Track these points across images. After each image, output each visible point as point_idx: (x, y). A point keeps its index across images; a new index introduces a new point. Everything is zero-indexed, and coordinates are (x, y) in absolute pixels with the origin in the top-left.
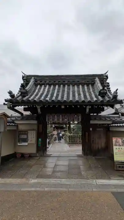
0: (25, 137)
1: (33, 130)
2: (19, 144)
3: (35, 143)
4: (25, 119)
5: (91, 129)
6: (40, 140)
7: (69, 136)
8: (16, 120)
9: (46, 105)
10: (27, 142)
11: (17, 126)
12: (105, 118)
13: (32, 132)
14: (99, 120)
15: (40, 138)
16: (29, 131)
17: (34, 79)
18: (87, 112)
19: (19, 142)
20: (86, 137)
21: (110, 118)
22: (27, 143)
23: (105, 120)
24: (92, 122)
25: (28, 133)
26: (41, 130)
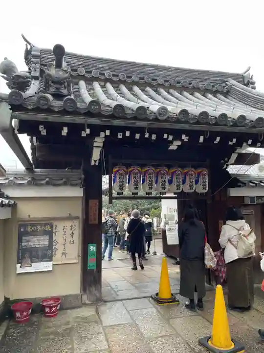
0: (43, 241)
1: (70, 218)
2: (19, 270)
3: (76, 261)
4: (44, 182)
6: (92, 248)
8: (12, 185)
10: (51, 260)
13: (68, 224)
15: (92, 243)
16: (55, 223)
19: (20, 260)
22: (51, 264)
24: (234, 192)
25: (54, 228)
26: (95, 219)
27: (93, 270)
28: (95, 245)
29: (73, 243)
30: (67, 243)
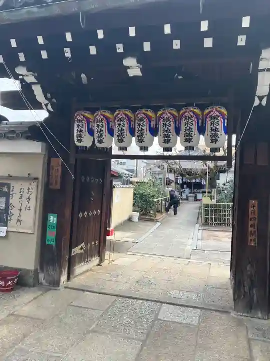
1: (29, 179)
3: (30, 231)
6: (53, 219)
7: (207, 206)
10: (6, 225)
13: (26, 185)
15: (53, 212)
16: (13, 183)
18: (261, 98)
20: (251, 222)
22: (5, 229)
25: (12, 189)
26: (56, 182)
27: (52, 245)
28: (56, 215)
29: (29, 209)
30: (23, 208)
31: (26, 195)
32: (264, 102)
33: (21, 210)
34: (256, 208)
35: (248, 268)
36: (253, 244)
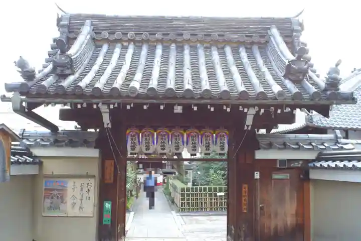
1: (87, 176)
3: (92, 216)
4: (64, 144)
5: (257, 176)
6: (108, 205)
7: (183, 190)
8: (37, 145)
9: (130, 104)
11: (40, 164)
12: (297, 144)
13: (85, 182)
14: (280, 149)
15: (107, 200)
17: (92, 25)
18: (248, 126)
20: (243, 198)
21: (310, 144)
23: (298, 149)
24: (260, 155)
26: (110, 178)
27: (108, 225)
28: (110, 202)
29: (89, 199)
30: (84, 198)
31: (85, 189)
32: (249, 128)
33: (82, 200)
34: (247, 189)
35: (243, 226)
36: (245, 211)
